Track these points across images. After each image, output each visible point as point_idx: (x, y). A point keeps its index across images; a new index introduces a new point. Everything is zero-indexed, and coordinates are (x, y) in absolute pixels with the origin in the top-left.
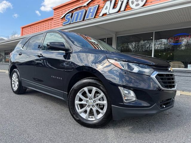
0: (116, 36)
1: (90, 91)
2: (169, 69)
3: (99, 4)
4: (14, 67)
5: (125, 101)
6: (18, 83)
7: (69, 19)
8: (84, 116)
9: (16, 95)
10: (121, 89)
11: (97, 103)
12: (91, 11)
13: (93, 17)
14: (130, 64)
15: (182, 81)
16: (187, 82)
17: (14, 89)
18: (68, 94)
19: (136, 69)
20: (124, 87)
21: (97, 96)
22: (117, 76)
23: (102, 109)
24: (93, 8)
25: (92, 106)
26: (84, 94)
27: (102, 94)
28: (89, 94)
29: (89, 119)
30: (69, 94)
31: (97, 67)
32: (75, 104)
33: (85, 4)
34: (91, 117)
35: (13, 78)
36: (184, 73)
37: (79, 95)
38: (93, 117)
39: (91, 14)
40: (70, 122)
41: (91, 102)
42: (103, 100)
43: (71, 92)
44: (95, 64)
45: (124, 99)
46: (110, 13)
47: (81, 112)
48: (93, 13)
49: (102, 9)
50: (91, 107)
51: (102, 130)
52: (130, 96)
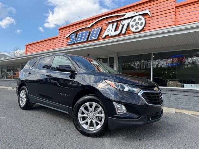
0: (117, 56)
1: (91, 106)
2: (155, 89)
3: (102, 26)
4: (22, 85)
5: (118, 114)
6: (25, 99)
7: (73, 39)
8: (85, 127)
9: (23, 110)
10: (115, 103)
11: (96, 116)
12: (95, 32)
13: (97, 38)
14: (123, 84)
15: (179, 99)
16: (183, 100)
17: (21, 104)
18: (72, 109)
19: (127, 89)
20: (118, 102)
21: (97, 110)
22: (113, 94)
23: (100, 121)
24: (96, 30)
25: (93, 118)
26: (86, 108)
27: (101, 108)
28: (90, 108)
29: (90, 130)
30: (74, 108)
31: (97, 86)
32: (78, 117)
33: (89, 26)
34: (91, 128)
35: (21, 95)
36: (181, 92)
37: (82, 109)
38: (93, 128)
39: (94, 35)
40: (73, 133)
41: (92, 115)
42: (102, 113)
43: (75, 106)
44: (96, 83)
45: (117, 112)
46: (112, 34)
47: (83, 124)
48: (96, 34)
49: (105, 31)
50: (91, 119)
51: (100, 138)
52: (121, 109)
